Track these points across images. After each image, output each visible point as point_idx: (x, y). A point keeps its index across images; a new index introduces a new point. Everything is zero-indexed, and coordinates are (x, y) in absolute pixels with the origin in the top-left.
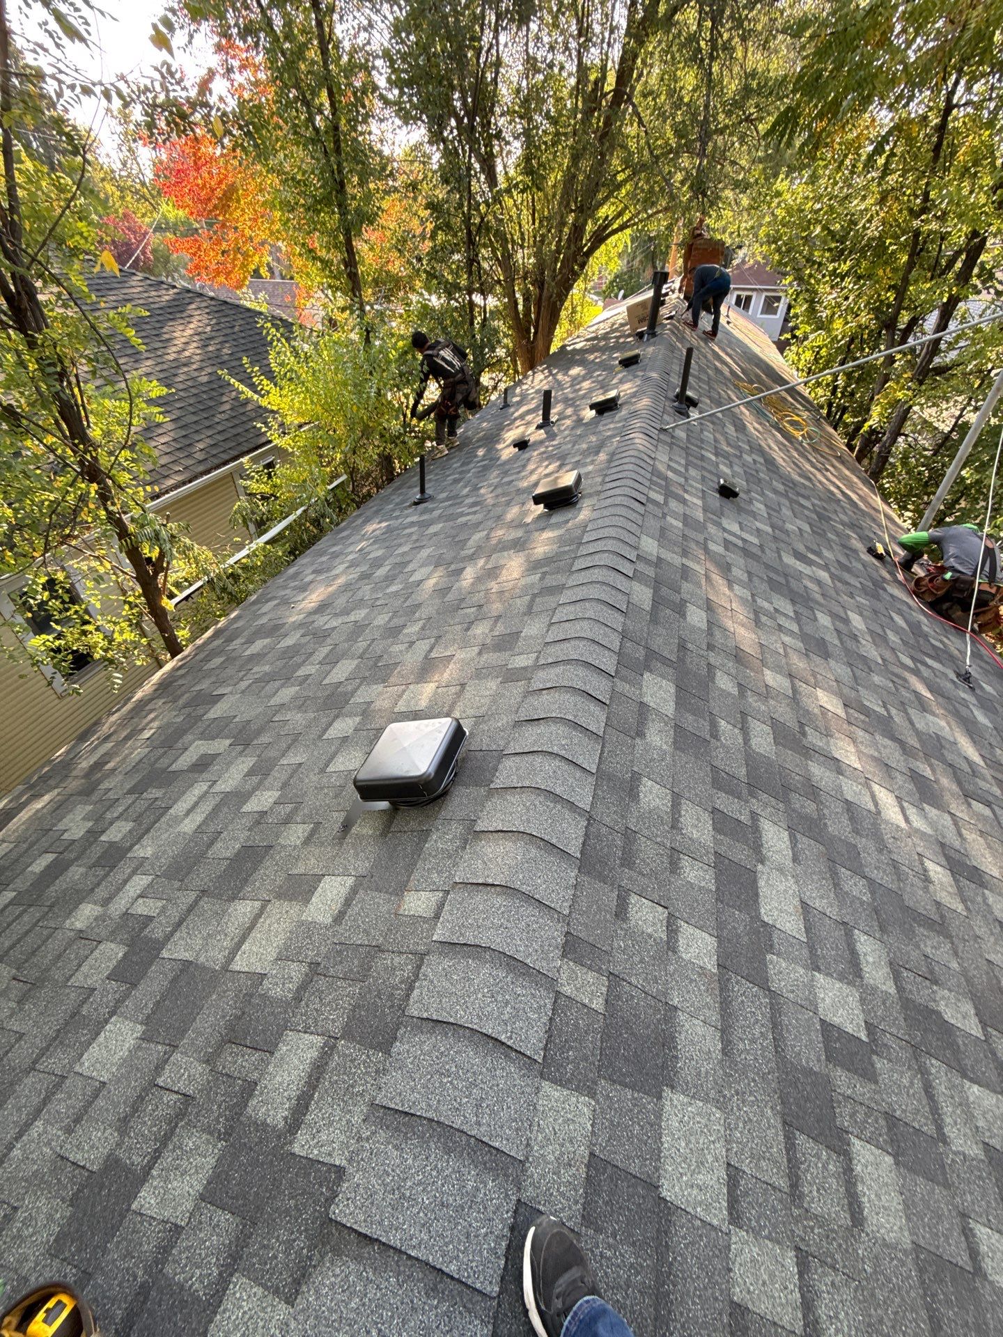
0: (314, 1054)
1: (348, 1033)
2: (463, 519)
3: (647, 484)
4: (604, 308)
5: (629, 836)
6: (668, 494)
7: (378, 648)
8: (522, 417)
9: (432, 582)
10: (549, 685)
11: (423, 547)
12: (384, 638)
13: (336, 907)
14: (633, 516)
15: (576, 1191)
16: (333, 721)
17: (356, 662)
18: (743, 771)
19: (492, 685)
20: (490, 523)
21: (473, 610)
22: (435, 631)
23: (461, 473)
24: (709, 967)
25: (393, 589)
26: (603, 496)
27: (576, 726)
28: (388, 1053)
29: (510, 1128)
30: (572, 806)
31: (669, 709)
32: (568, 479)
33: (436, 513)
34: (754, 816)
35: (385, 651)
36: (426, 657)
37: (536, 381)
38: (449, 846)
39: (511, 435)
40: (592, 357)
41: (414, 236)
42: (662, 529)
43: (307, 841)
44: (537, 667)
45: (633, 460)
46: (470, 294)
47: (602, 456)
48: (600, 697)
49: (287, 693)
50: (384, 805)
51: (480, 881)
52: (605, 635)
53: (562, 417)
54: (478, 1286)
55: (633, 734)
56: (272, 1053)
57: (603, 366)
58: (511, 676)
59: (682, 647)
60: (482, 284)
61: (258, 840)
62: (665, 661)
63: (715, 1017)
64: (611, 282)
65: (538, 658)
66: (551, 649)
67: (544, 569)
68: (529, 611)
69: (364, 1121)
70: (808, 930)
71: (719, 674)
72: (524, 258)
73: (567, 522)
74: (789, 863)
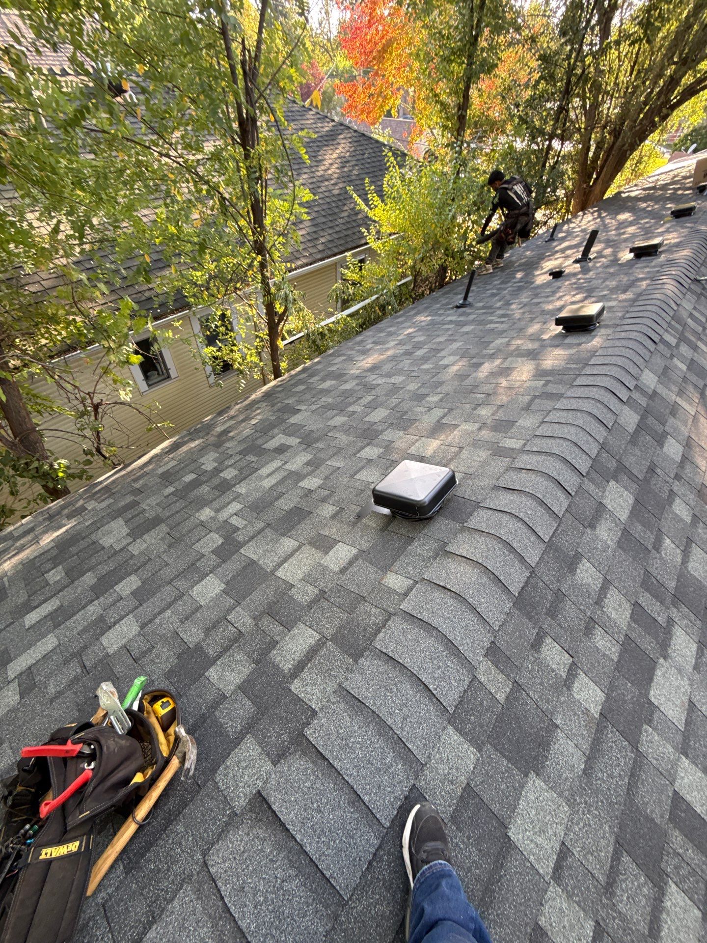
0: (312, 642)
1: (334, 639)
2: (492, 326)
3: (665, 326)
4: (670, 161)
5: (559, 596)
6: (682, 339)
7: (406, 406)
8: (563, 251)
9: (456, 368)
10: (528, 467)
11: (455, 341)
12: (411, 400)
13: (343, 563)
14: (642, 351)
15: (452, 800)
16: (365, 446)
17: (388, 411)
18: (673, 584)
19: (484, 454)
20: (513, 333)
21: (482, 396)
22: (449, 403)
23: (498, 289)
24: (593, 711)
25: (426, 367)
26: (618, 329)
27: (542, 503)
28: (356, 661)
29: (421, 742)
30: (522, 559)
31: (624, 515)
32: (592, 309)
33: (472, 317)
34: (670, 621)
35: (410, 409)
36: (438, 421)
37: (584, 222)
38: (425, 553)
39: (549, 265)
40: (644, 205)
41: (519, 85)
42: (666, 369)
43: (334, 517)
44: (522, 451)
45: (658, 303)
46: (550, 140)
47: (629, 295)
48: (568, 488)
49: (339, 420)
50: (386, 511)
51: (441, 584)
52: (587, 441)
53: (600, 255)
54: (378, 816)
55: (586, 524)
56: (289, 631)
57: (654, 215)
58: (499, 452)
59: (652, 470)
60: (564, 131)
61: (304, 506)
62: (632, 477)
63: (585, 746)
64: (686, 136)
65: (525, 444)
66: (538, 441)
67: (549, 378)
68: (527, 408)
69: (334, 692)
70: (688, 723)
71: (678, 501)
72: (611, 108)
73: (580, 344)
74: (689, 669)
